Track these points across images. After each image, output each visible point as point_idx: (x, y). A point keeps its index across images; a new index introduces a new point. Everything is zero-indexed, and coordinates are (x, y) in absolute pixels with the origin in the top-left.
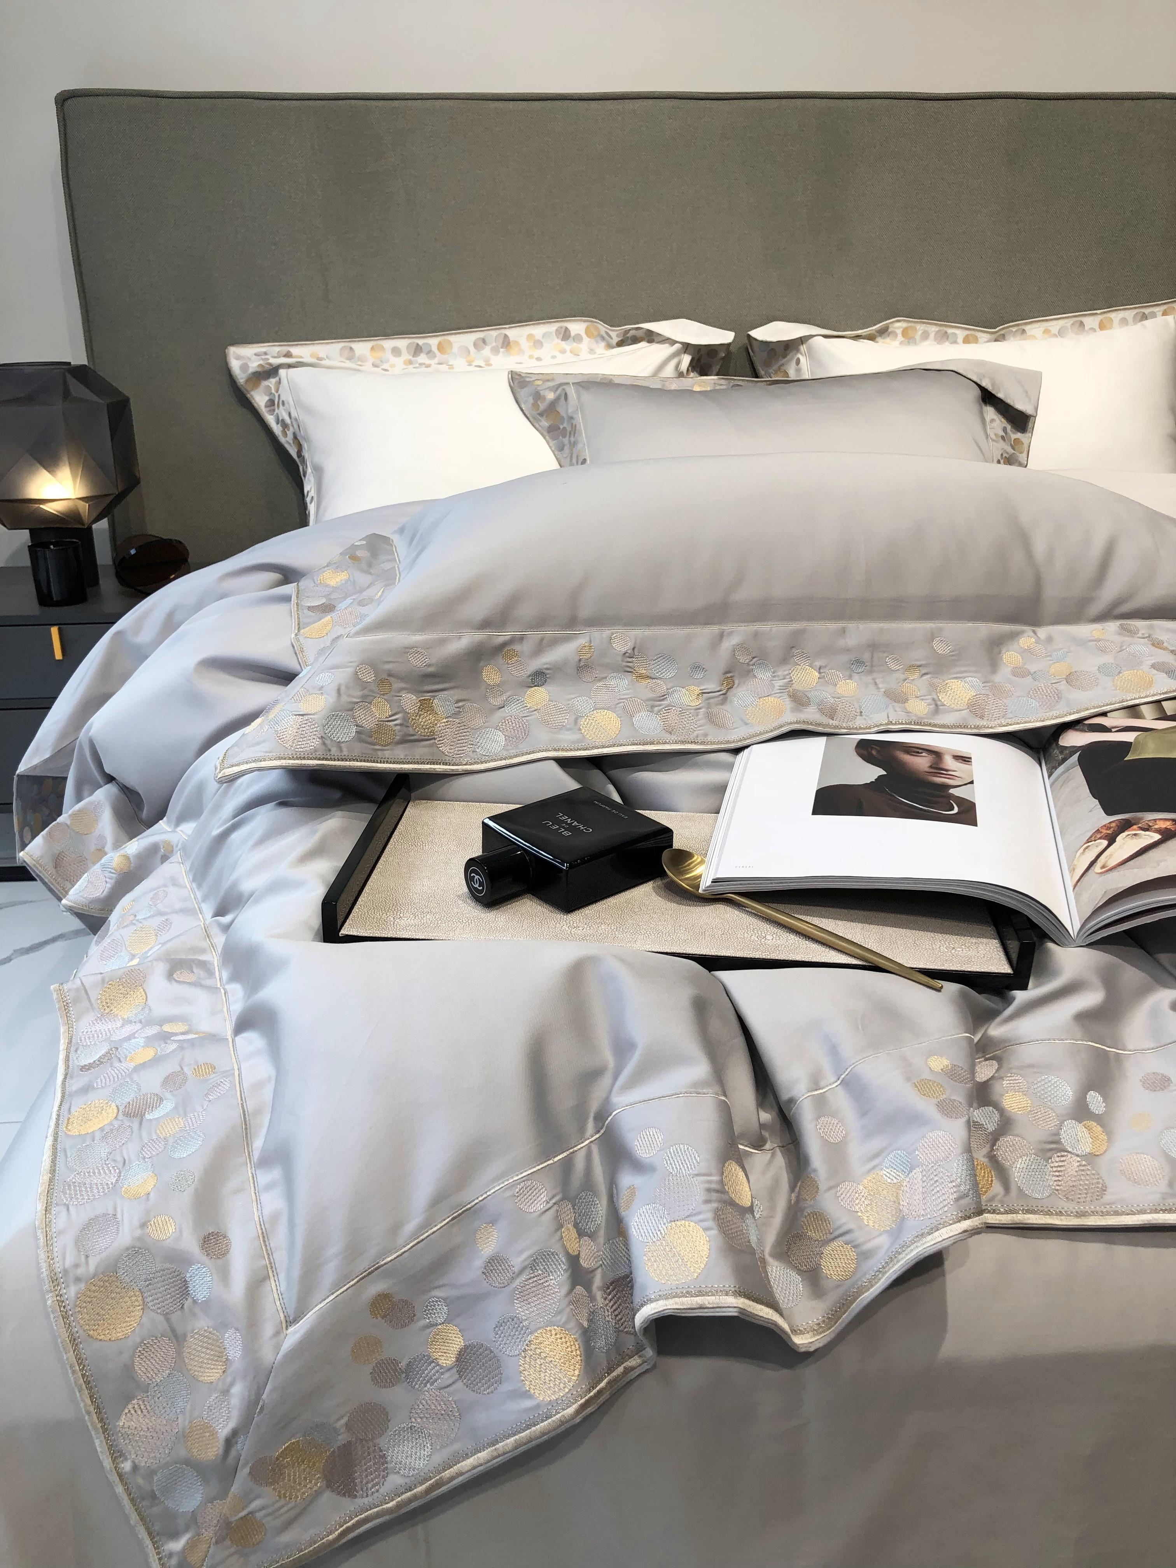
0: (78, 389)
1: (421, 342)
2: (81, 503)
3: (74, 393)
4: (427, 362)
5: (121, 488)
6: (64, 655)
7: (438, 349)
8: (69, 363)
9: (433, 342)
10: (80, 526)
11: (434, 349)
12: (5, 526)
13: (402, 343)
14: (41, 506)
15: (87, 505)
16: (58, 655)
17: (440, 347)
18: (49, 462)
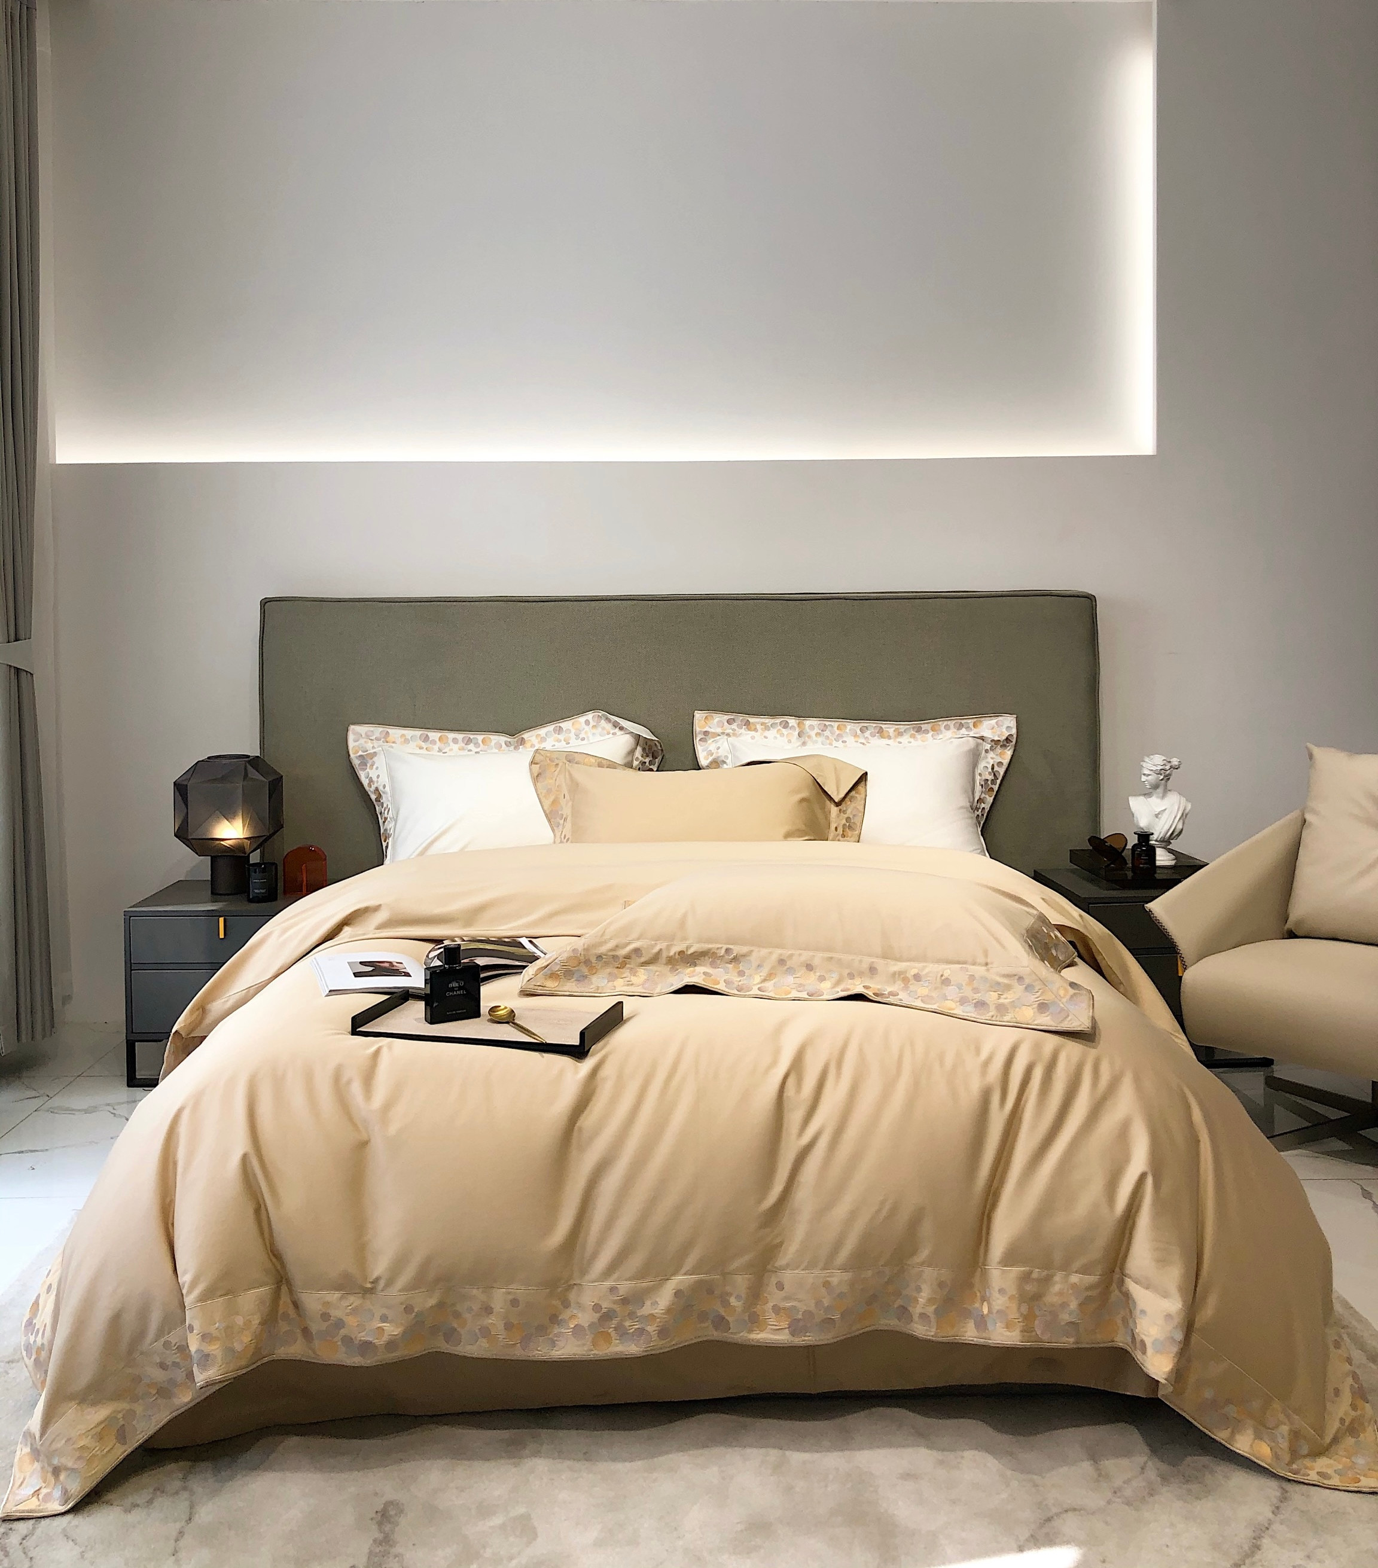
0: (253, 773)
1: (472, 737)
2: (246, 841)
3: (249, 775)
4: (475, 750)
5: (271, 833)
6: (225, 934)
7: (482, 741)
8: (248, 756)
9: (480, 737)
10: (243, 855)
11: (480, 742)
12: (197, 854)
13: (460, 736)
14: (222, 842)
15: (249, 842)
16: (222, 936)
17: (483, 741)
18: (229, 816)
